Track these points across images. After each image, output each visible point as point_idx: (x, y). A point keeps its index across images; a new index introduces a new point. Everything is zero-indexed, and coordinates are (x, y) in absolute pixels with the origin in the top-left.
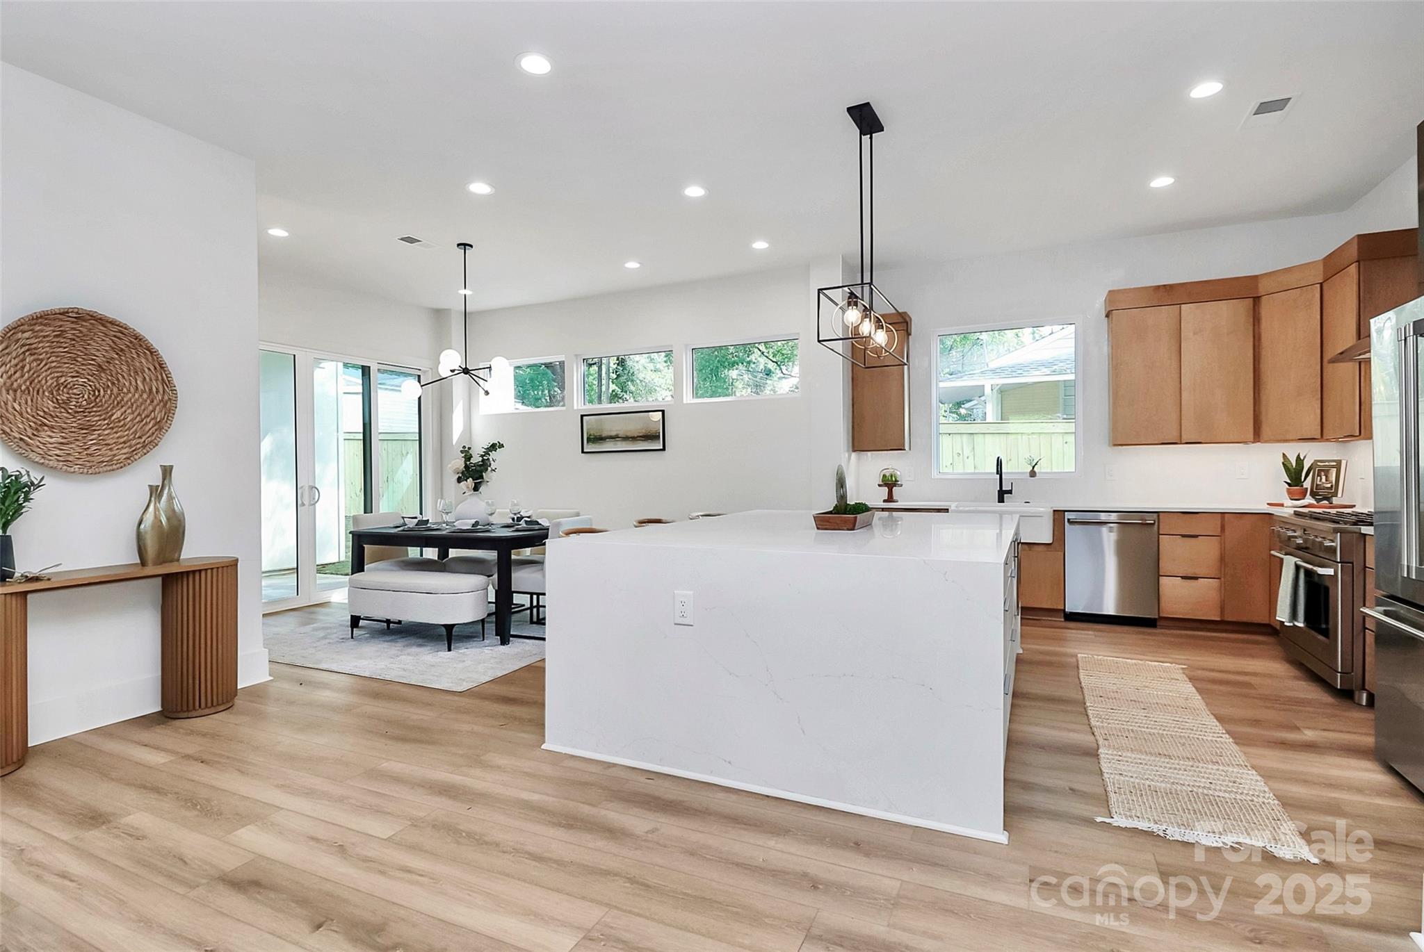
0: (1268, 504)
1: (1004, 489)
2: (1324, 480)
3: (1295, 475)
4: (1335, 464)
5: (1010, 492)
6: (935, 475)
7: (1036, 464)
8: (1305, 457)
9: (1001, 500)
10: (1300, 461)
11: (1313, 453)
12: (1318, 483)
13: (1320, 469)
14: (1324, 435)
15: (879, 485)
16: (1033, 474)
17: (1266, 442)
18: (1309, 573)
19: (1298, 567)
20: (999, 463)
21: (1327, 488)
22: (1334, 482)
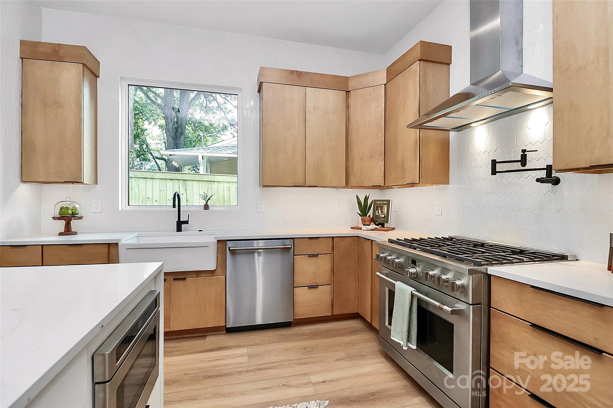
0: (351, 228)
1: (181, 220)
2: (380, 213)
3: (364, 209)
4: (386, 202)
5: (186, 222)
6: (122, 205)
7: (209, 200)
8: (369, 196)
9: (179, 229)
10: (366, 199)
11: (374, 196)
12: (377, 214)
13: (379, 205)
14: (386, 183)
15: (54, 218)
16: (206, 207)
17: (352, 187)
20: (177, 197)
21: (382, 217)
22: (386, 213)
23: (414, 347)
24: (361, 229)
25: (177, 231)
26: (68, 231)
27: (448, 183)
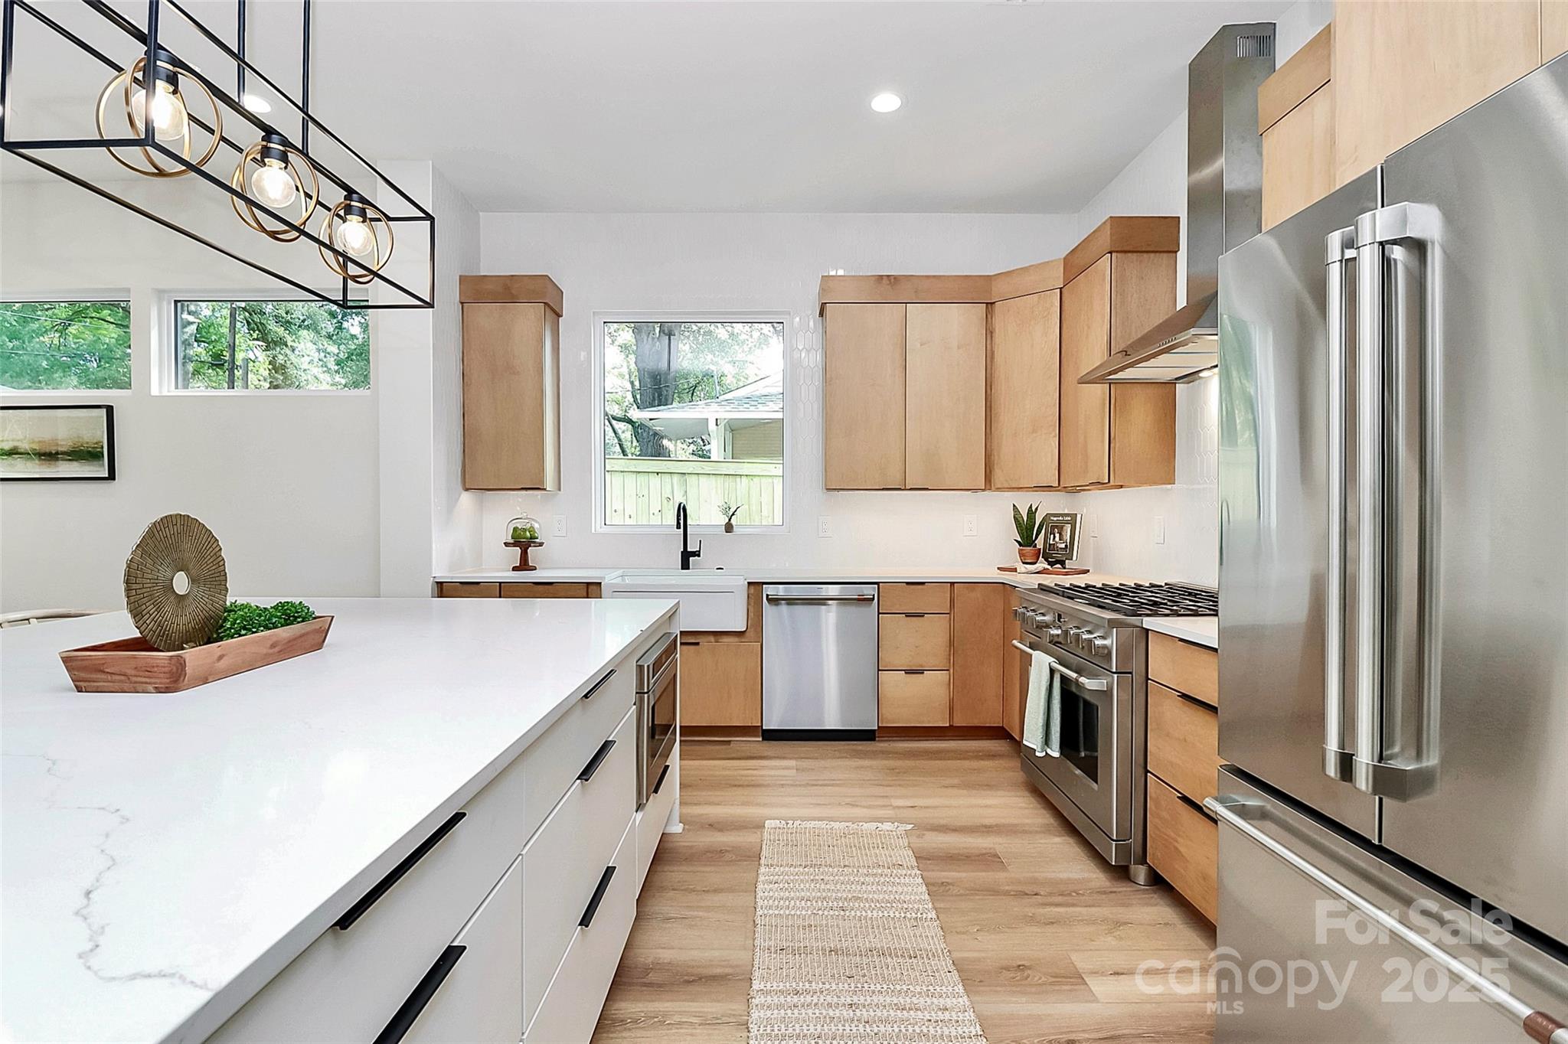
0: (998, 568)
1: (689, 550)
2: (1057, 539)
3: (1026, 530)
4: (1069, 519)
5: (697, 554)
6: (597, 526)
7: (733, 514)
8: (1037, 509)
9: (685, 565)
10: (1031, 513)
11: (1048, 505)
12: (1051, 542)
13: (1054, 525)
14: (1061, 483)
15: (506, 544)
16: (729, 528)
17: (998, 489)
18: (1064, 679)
19: (1052, 671)
20: (682, 511)
21: (1061, 548)
22: (1068, 541)
23: (1056, 754)
24: (1015, 570)
25: (682, 569)
26: (524, 565)
27: (1171, 481)
